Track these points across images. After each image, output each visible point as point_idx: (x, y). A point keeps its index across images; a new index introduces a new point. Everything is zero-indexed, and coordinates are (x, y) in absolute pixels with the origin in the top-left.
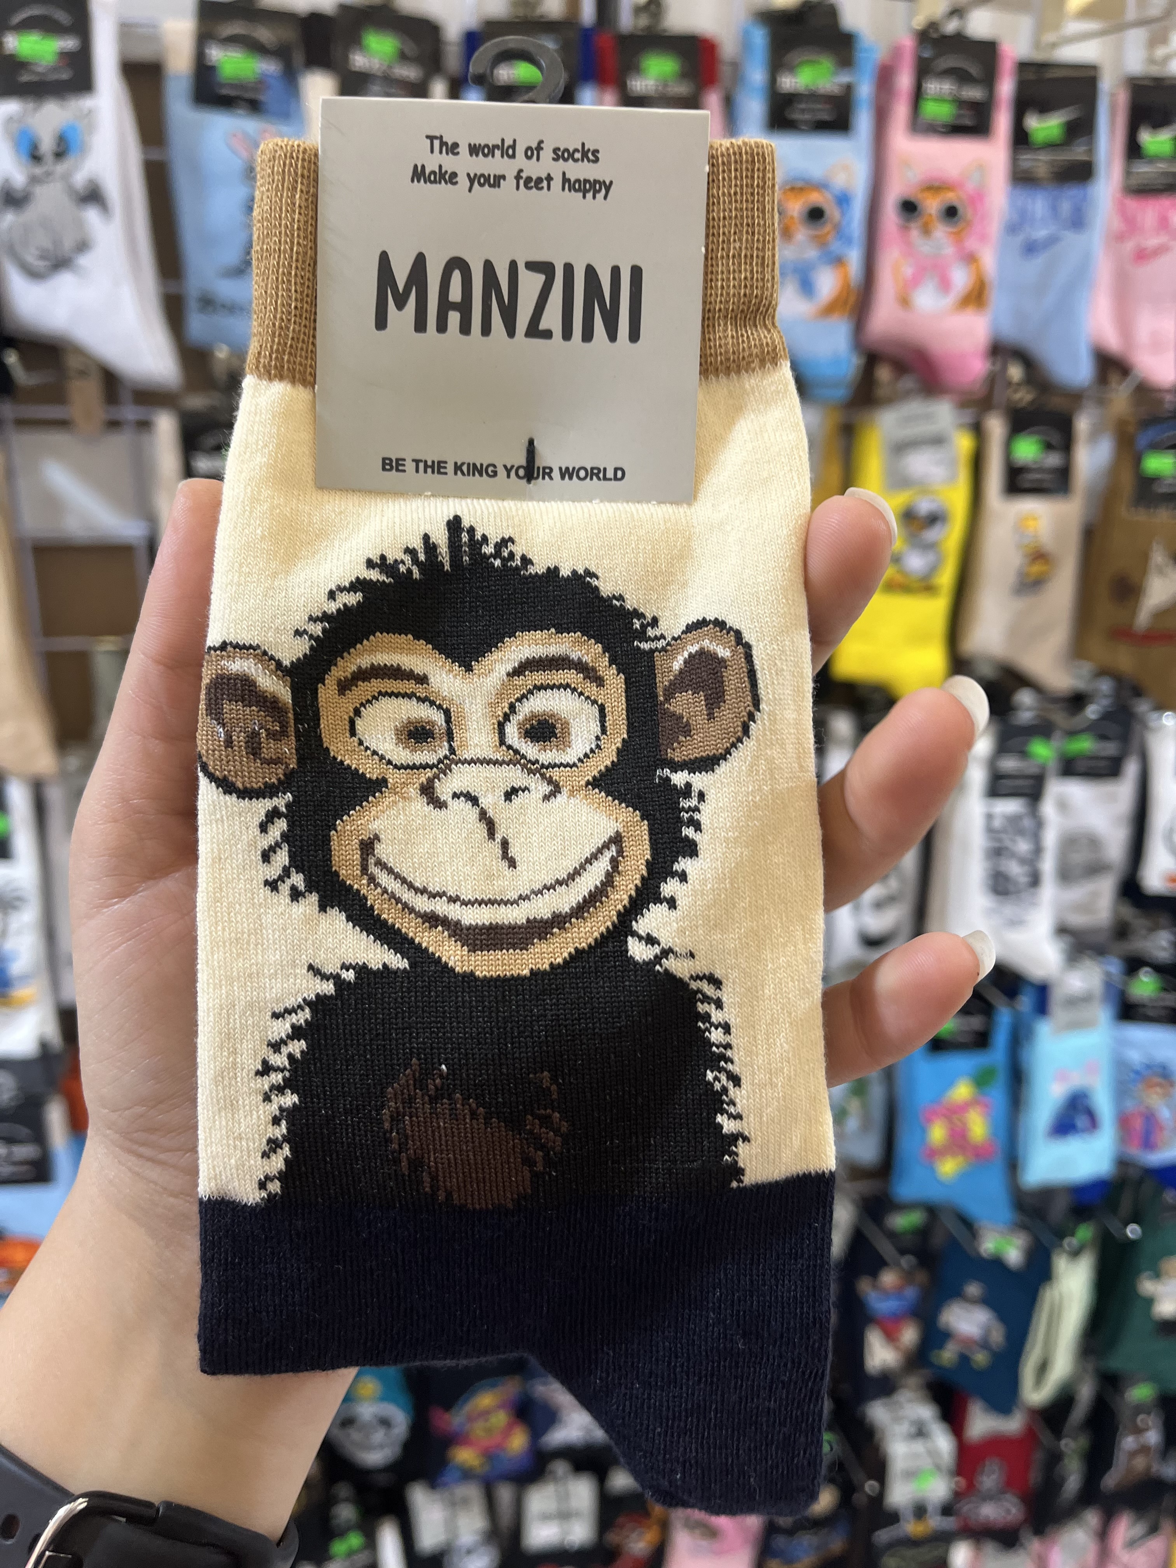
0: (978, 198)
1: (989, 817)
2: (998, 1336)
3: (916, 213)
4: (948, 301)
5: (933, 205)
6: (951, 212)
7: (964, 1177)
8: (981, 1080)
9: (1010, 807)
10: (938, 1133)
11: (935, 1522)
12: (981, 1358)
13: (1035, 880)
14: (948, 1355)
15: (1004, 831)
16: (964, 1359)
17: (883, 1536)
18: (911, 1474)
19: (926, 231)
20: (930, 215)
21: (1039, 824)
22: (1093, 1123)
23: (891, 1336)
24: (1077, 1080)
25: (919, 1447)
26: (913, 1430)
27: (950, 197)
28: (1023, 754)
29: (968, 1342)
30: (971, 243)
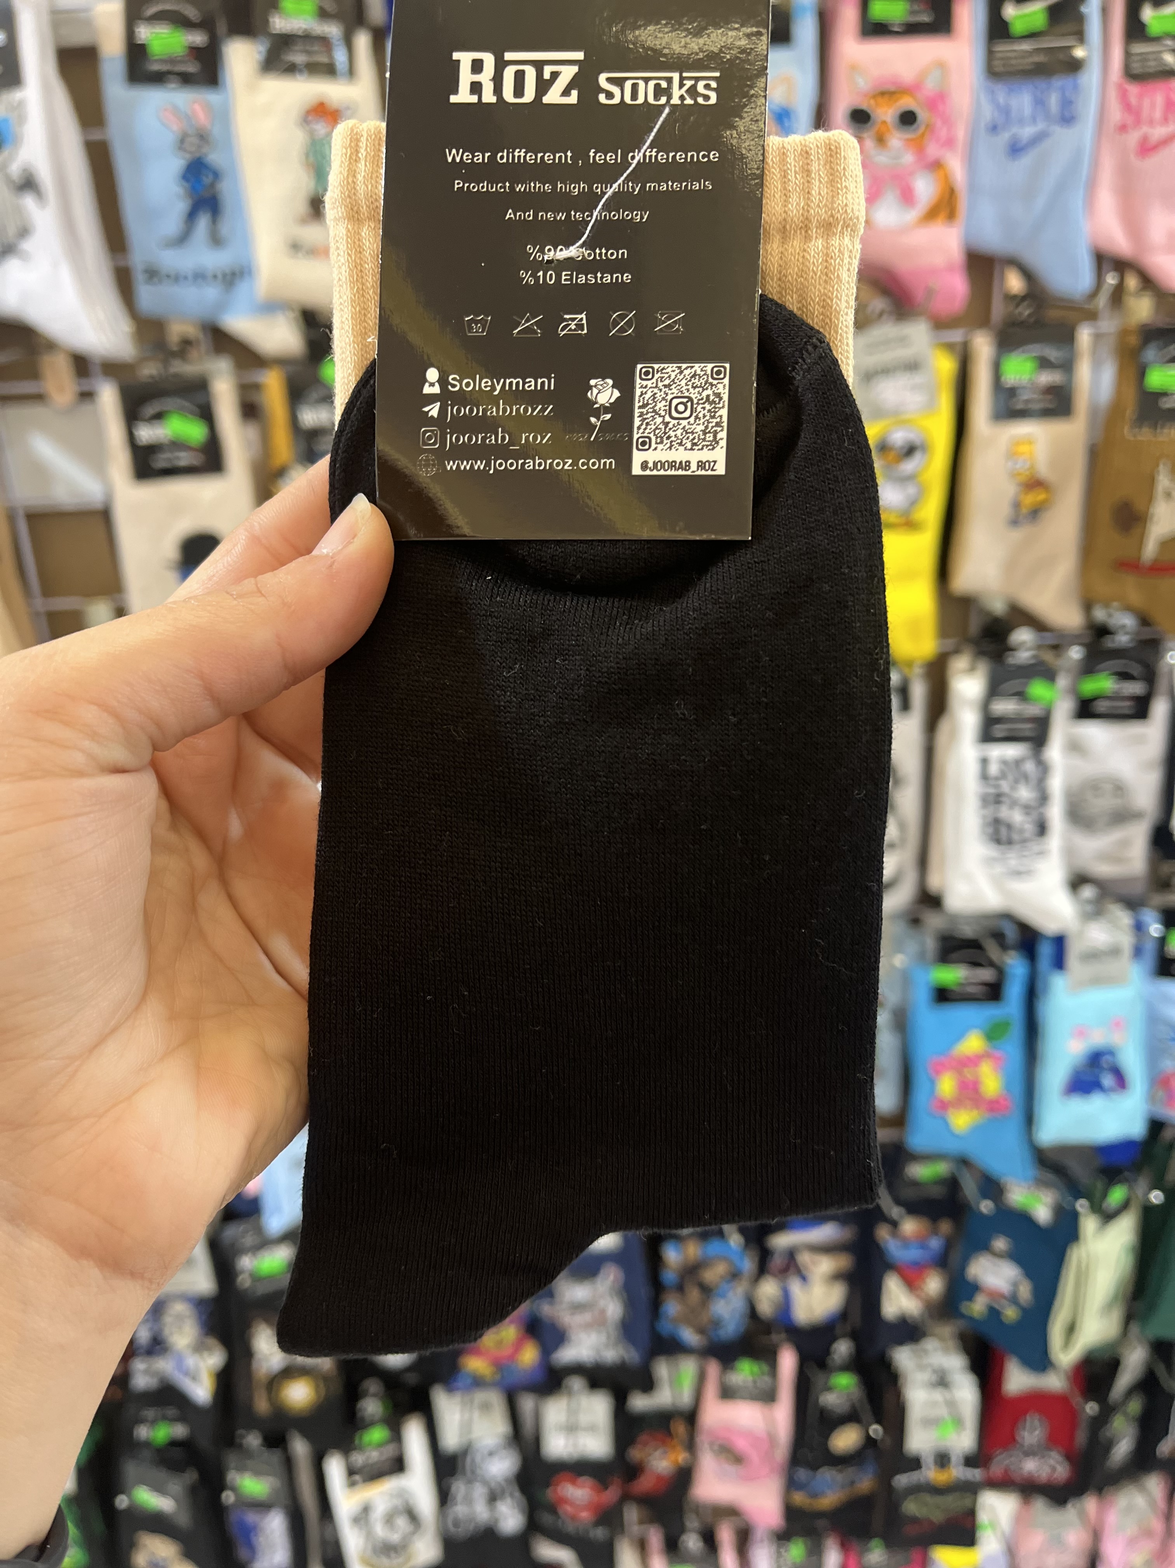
0: (938, 101)
1: (984, 762)
2: (1025, 1292)
3: (869, 124)
4: (912, 215)
5: (886, 114)
6: (908, 119)
7: (976, 1129)
8: (993, 1034)
9: (1012, 751)
10: (947, 1086)
11: (957, 1472)
12: (1011, 1314)
13: (1042, 829)
14: (978, 1307)
15: (1003, 776)
16: (994, 1313)
17: (902, 1480)
18: (931, 1422)
19: (881, 140)
20: (884, 122)
21: (1044, 768)
22: (1121, 1081)
23: (911, 1283)
24: (1098, 1039)
25: (938, 1395)
26: (934, 1378)
27: (907, 103)
28: (1021, 695)
29: (995, 1295)
30: (933, 151)
